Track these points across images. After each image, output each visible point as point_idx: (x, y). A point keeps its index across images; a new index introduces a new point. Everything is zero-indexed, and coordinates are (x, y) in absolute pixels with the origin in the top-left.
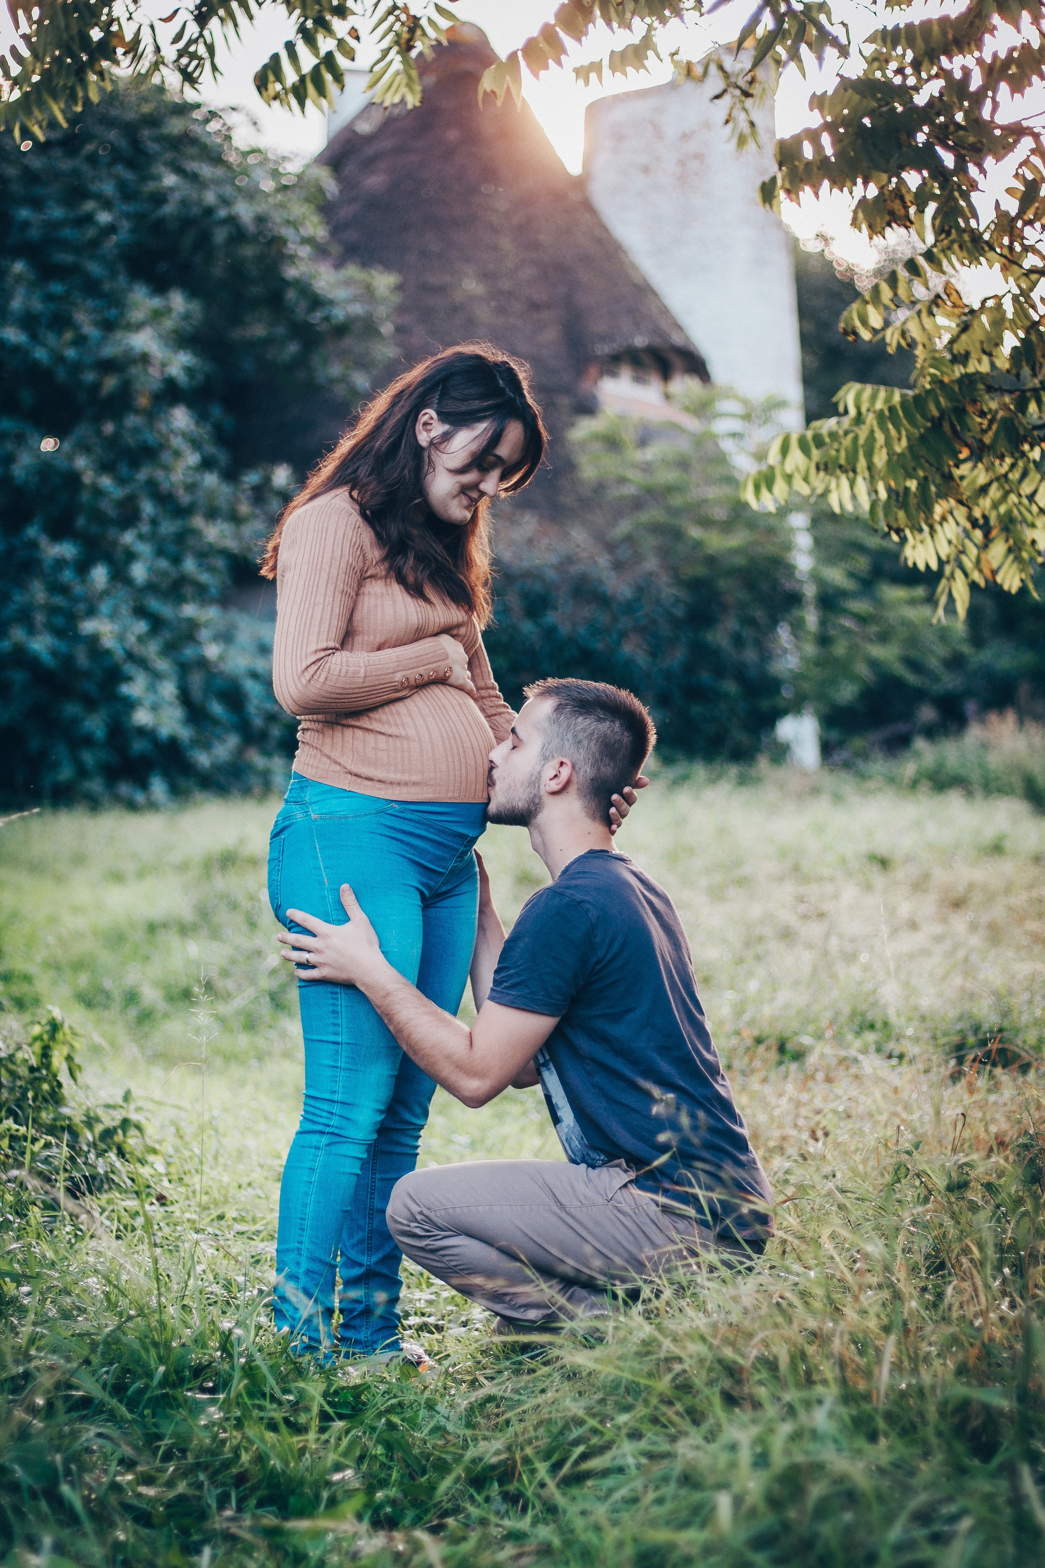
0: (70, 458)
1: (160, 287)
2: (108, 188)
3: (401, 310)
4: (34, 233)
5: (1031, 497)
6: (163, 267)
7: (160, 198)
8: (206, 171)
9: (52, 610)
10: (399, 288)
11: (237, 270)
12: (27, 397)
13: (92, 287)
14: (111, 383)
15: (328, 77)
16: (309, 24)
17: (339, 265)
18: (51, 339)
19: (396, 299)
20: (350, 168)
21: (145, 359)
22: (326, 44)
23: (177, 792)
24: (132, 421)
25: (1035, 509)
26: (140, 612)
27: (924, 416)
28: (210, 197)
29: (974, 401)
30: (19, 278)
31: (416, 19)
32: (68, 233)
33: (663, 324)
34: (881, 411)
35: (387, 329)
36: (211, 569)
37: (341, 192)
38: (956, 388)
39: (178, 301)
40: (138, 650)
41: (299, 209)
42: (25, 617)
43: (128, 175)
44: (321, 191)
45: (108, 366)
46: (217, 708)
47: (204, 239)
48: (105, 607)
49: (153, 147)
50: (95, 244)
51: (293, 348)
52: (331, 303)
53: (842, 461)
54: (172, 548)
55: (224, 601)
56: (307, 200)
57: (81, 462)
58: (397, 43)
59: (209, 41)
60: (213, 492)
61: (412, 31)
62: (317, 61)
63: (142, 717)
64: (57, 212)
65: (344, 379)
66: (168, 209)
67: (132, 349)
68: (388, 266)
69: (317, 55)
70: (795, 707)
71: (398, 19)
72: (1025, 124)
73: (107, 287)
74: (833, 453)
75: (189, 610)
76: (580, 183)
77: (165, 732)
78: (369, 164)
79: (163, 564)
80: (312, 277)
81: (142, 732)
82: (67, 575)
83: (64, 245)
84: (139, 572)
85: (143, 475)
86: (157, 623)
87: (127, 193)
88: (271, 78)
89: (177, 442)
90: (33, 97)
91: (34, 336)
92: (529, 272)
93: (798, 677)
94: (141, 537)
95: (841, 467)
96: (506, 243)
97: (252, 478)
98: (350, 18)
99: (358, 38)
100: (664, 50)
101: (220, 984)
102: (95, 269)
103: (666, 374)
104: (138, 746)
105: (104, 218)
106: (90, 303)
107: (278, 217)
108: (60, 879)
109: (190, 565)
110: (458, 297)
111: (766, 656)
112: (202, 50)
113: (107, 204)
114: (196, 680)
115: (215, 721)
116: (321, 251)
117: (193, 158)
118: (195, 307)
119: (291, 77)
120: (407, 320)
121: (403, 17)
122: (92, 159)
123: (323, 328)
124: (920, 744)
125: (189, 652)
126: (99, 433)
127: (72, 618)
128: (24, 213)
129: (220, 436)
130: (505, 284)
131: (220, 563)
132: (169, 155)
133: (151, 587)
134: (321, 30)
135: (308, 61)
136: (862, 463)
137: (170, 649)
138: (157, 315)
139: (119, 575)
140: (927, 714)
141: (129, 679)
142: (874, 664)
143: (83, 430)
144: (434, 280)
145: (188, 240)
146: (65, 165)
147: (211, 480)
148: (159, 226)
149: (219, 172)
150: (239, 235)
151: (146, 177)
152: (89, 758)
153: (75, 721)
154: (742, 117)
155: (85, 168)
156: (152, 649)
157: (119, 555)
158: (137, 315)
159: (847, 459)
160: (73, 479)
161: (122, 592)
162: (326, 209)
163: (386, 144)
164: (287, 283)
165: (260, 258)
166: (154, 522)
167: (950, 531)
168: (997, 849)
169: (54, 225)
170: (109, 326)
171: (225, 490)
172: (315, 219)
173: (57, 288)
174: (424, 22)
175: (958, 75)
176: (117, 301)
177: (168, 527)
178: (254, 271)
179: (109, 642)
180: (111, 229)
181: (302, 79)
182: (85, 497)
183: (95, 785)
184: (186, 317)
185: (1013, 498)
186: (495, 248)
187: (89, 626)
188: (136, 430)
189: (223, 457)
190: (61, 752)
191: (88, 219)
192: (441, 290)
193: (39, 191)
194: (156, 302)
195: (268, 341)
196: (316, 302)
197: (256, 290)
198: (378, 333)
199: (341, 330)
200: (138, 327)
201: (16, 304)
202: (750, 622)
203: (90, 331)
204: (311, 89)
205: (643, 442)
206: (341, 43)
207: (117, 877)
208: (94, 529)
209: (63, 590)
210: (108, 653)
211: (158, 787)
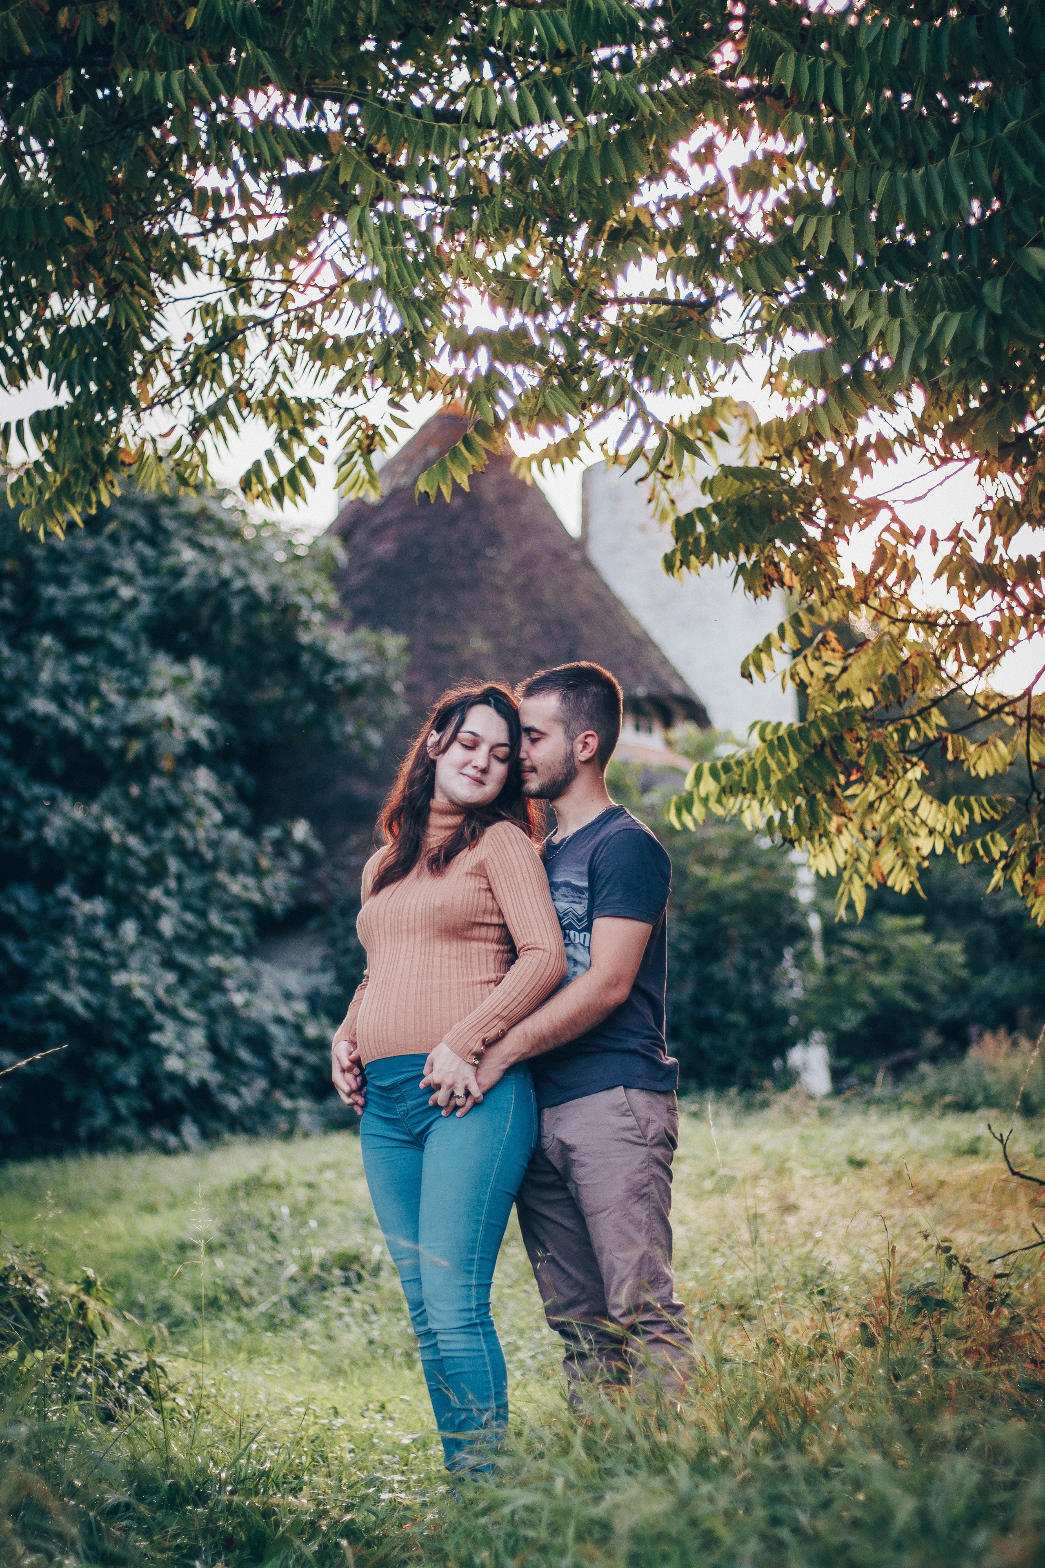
0: (99, 820)
1: (181, 655)
2: (130, 565)
3: (412, 669)
4: (61, 610)
5: (914, 811)
6: (183, 637)
7: (178, 573)
8: (221, 544)
9: (84, 964)
10: (409, 648)
11: (253, 637)
12: (56, 763)
13: (116, 658)
14: (136, 747)
15: (303, 480)
16: (286, 435)
17: (351, 629)
18: (80, 708)
19: (406, 659)
20: (359, 537)
21: (169, 723)
22: (300, 451)
23: (208, 1136)
24: (156, 782)
25: (917, 820)
26: (169, 963)
27: (808, 743)
28: (226, 570)
29: (851, 730)
30: (47, 652)
31: (374, 427)
32: (93, 608)
33: (663, 674)
34: (772, 741)
35: (398, 687)
36: (236, 922)
37: (350, 560)
38: (836, 720)
39: (198, 668)
40: (167, 1000)
41: (310, 578)
42: (60, 973)
43: (149, 552)
44: (333, 559)
45: (132, 732)
46: (244, 1054)
47: (223, 607)
48: (135, 961)
49: (170, 524)
50: (117, 617)
51: (310, 708)
52: (343, 665)
53: (745, 785)
54: (197, 903)
55: (249, 952)
56: (318, 570)
57: (110, 823)
58: (359, 447)
59: (201, 450)
60: (237, 847)
61: (371, 438)
62: (291, 465)
63: (173, 1064)
64: (82, 589)
65: (360, 736)
66: (187, 582)
67: (155, 715)
68: (396, 629)
69: (292, 460)
70: (802, 1035)
71: (360, 427)
72: (880, 498)
73: (131, 657)
74: (737, 778)
75: (216, 960)
76: (581, 544)
77: (194, 1078)
78: (377, 533)
79: (190, 917)
80: (327, 640)
81: (173, 1077)
82: (99, 931)
83: (90, 619)
84: (166, 926)
85: (168, 834)
86: (185, 973)
87: (147, 569)
88: (254, 480)
89: (201, 801)
90: (54, 503)
91: (63, 706)
92: (532, 630)
93: (803, 1006)
94: (168, 893)
95: (744, 789)
96: (510, 602)
97: (273, 833)
98: (320, 428)
99: (326, 445)
100: (595, 442)
101: (244, 1292)
102: (118, 640)
103: (668, 723)
104: (170, 1092)
105: (126, 592)
106: (116, 673)
107: (291, 585)
108: (95, 1214)
109: (215, 918)
110: (467, 655)
111: (771, 986)
112: (196, 459)
113: (129, 579)
114: (224, 1028)
115: (242, 1065)
116: (332, 616)
117: (209, 534)
118: (215, 674)
119: (271, 479)
120: (417, 678)
121: (364, 425)
122: (114, 538)
123: (338, 688)
124: (925, 1067)
125: (216, 1001)
126: (126, 795)
127: (104, 971)
128: (51, 591)
129: (241, 795)
130: (511, 642)
131: (243, 915)
132: (186, 532)
133: (179, 939)
134: (294, 439)
135: (285, 465)
136: (760, 785)
137: (198, 998)
138: (178, 682)
139: (148, 929)
140: (931, 1039)
141: (160, 1028)
142: (875, 991)
143: (110, 793)
144: (443, 639)
145: (206, 611)
146: (89, 544)
147: (234, 836)
148: (178, 599)
149: (236, 545)
150: (254, 604)
151: (164, 553)
152: (121, 1104)
153: (109, 1069)
154: (664, 496)
155: (108, 547)
156: (181, 999)
157: (146, 910)
158: (158, 683)
159: (748, 782)
160: (102, 840)
161: (152, 944)
162: (336, 576)
163: (392, 513)
164: (300, 647)
165: (275, 625)
166: (180, 878)
167: (845, 841)
168: (972, 1151)
169: (79, 601)
170: (132, 694)
171: (249, 844)
172: (326, 586)
173: (83, 660)
174: (381, 430)
175: (823, 458)
176: (140, 670)
177: (193, 883)
178: (269, 637)
179: (139, 993)
180: (134, 602)
181: (281, 481)
182: (114, 856)
183: (129, 1131)
184: (207, 683)
185: (899, 812)
186: (499, 608)
187: (120, 979)
188: (161, 791)
189: (245, 814)
190: (96, 1098)
191: (113, 593)
192: (450, 649)
193: (64, 569)
194: (178, 670)
195: (284, 703)
196: (330, 664)
197: (273, 655)
198: (390, 693)
199: (355, 690)
200: (162, 694)
201: (45, 676)
202: (757, 955)
203: (117, 700)
204: (288, 488)
205: (646, 788)
206: (312, 449)
207: (151, 1209)
208: (123, 887)
209: (96, 945)
210: (140, 1003)
211: (190, 1131)
